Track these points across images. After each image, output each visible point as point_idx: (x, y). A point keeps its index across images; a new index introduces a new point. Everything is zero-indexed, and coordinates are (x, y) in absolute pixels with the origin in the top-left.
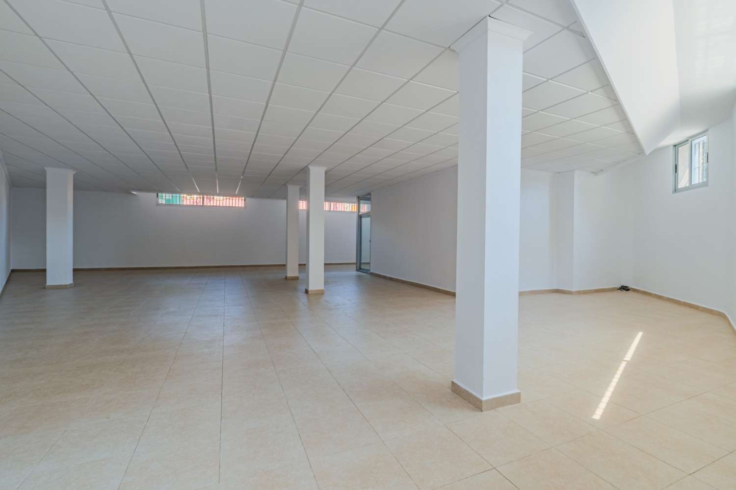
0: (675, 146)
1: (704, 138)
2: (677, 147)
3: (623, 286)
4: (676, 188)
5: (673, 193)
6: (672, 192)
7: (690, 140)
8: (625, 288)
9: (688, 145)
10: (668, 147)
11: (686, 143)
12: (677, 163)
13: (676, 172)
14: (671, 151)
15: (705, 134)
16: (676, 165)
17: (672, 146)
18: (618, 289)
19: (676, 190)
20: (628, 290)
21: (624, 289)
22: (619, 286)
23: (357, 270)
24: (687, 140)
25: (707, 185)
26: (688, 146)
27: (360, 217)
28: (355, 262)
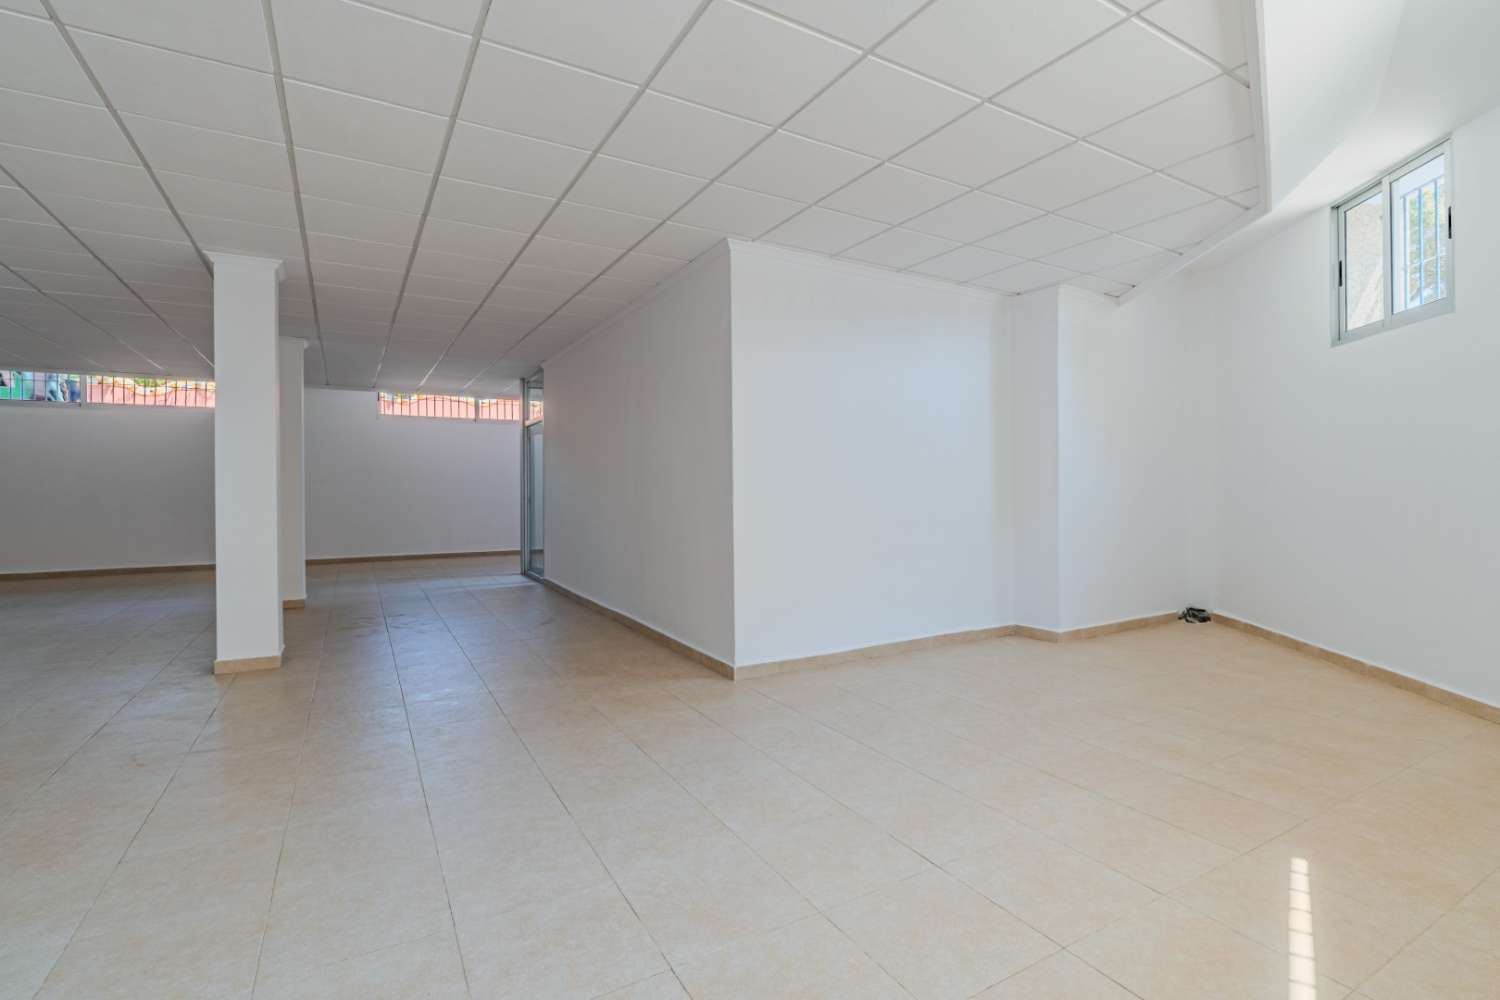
0: (1336, 208)
1: (1436, 168)
2: (1342, 210)
3: (1191, 609)
4: (1343, 329)
5: (1333, 345)
6: (1330, 341)
7: (1386, 182)
8: (1196, 615)
9: (1379, 196)
10: (1312, 213)
11: (1375, 190)
12: (1342, 258)
13: (1340, 284)
14: (1326, 222)
15: (1438, 150)
16: (1341, 263)
17: (1328, 210)
18: (1180, 618)
19: (1340, 336)
20: (1205, 620)
21: (1194, 616)
22: (1181, 610)
23: (524, 574)
24: (1379, 183)
25: (1453, 309)
26: (1378, 200)
27: (527, 432)
28: (519, 549)
